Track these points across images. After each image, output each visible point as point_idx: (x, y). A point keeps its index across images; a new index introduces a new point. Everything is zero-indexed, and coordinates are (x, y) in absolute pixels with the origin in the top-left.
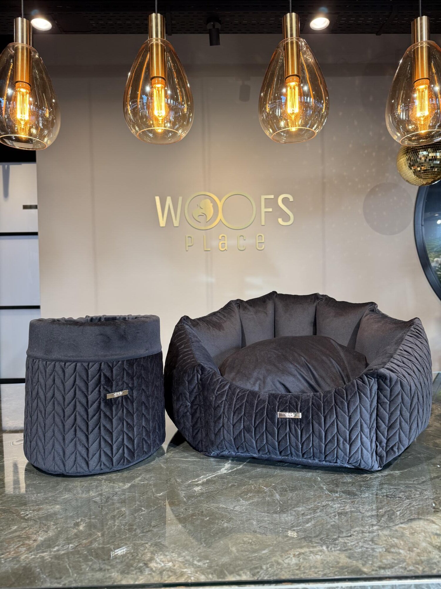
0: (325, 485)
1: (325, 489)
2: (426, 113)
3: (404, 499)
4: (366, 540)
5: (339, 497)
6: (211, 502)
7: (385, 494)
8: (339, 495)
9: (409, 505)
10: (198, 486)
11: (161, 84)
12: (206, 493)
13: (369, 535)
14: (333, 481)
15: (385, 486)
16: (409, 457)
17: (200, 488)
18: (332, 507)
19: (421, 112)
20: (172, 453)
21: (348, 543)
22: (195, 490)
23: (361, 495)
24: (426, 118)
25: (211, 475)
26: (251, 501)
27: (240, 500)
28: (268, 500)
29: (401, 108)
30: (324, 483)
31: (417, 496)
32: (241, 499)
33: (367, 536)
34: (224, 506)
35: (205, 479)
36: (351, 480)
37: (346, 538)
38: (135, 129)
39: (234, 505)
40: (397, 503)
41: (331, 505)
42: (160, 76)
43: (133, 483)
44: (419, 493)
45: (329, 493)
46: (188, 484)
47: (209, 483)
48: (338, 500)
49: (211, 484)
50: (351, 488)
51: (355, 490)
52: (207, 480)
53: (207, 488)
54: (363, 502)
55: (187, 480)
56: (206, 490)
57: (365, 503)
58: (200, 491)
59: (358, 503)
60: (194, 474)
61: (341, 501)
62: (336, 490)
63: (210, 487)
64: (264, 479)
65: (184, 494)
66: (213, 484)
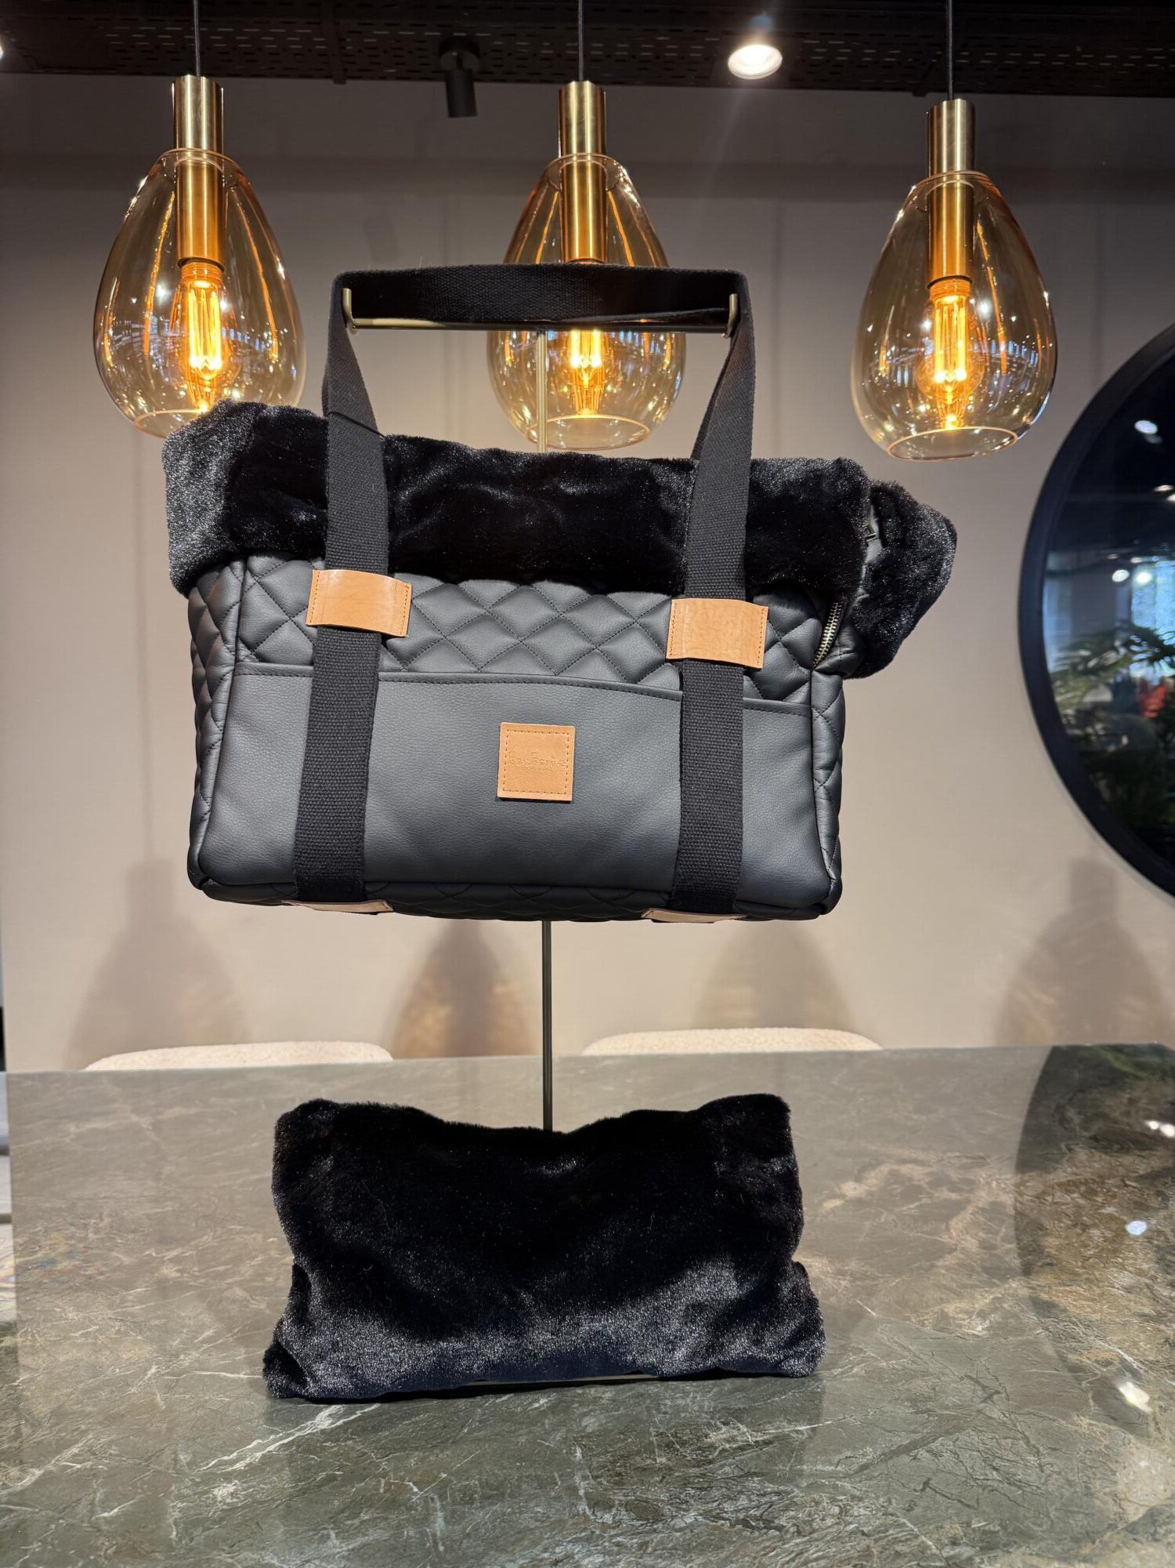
0: (584, 1478)
1: (581, 1492)
2: (961, 374)
3: (788, 1536)
5: (610, 1527)
6: (243, 1544)
7: (741, 1516)
8: (614, 1516)
9: (793, 1560)
10: (230, 1482)
11: (209, 279)
12: (243, 1507)
14: (614, 1462)
15: (754, 1483)
16: (855, 1370)
17: (231, 1488)
19: (946, 372)
20: (203, 1353)
22: (215, 1497)
23: (673, 1517)
24: (959, 389)
25: (281, 1439)
26: (360, 1541)
27: (328, 1537)
28: (409, 1537)
29: (887, 358)
30: (588, 1473)
31: (829, 1521)
32: (333, 1534)
34: (275, 1562)
35: (259, 1455)
36: (664, 1460)
38: (136, 405)
39: (304, 1557)
40: (764, 1549)
41: (576, 1557)
42: (206, 255)
43: (50, 1467)
44: (837, 1510)
45: (587, 1510)
46: (205, 1474)
47: (264, 1469)
48: (604, 1537)
49: (269, 1472)
50: (655, 1491)
51: (663, 1501)
52: (264, 1456)
53: (253, 1487)
54: (670, 1545)
55: (207, 1459)
56: (246, 1495)
57: (676, 1549)
58: (229, 1501)
59: (655, 1550)
60: (236, 1435)
61: (610, 1541)
62: (610, 1499)
63: (261, 1486)
64: (424, 1452)
65: (181, 1510)
66: (274, 1474)
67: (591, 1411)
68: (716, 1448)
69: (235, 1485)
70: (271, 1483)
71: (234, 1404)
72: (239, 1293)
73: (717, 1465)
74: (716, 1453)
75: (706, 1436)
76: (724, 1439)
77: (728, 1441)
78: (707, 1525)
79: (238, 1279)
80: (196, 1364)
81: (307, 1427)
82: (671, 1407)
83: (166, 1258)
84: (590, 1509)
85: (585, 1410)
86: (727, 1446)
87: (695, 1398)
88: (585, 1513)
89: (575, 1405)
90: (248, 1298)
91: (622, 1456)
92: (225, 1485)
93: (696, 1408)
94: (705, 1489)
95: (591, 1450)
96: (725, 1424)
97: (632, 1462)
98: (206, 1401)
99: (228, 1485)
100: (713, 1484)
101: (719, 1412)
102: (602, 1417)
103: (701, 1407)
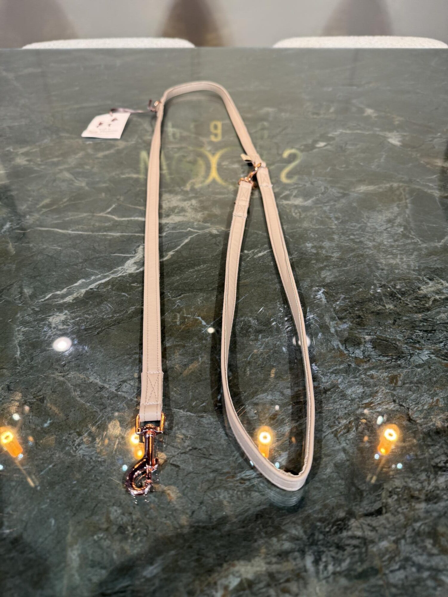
0: (332, 319)
1: (332, 330)
4: (418, 534)
5: (362, 361)
8: (364, 352)
10: (61, 312)
13: (427, 512)
14: (353, 307)
17: (62, 317)
18: (344, 396)
20: (43, 214)
21: (372, 542)
25: (100, 279)
30: (334, 314)
33: (422, 515)
34: (97, 381)
35: (83, 291)
37: (369, 520)
45: (340, 346)
46: (43, 305)
47: (87, 303)
48: (359, 370)
49: (91, 305)
50: (391, 332)
51: (399, 340)
52: (87, 292)
53: (80, 316)
54: (415, 379)
55: (44, 292)
56: (74, 323)
57: (421, 383)
58: (61, 327)
59: (404, 384)
60: (66, 275)
61: (365, 374)
62: (356, 337)
63: (86, 316)
64: (207, 294)
65: (24, 334)
66: (96, 306)
67: (326, 266)
68: (429, 298)
69: (65, 314)
70: (93, 314)
71: (64, 251)
72: (67, 175)
73: (434, 312)
74: (431, 303)
75: (419, 288)
76: (433, 292)
77: (437, 293)
78: (440, 363)
79: (66, 166)
80: (38, 223)
81: (118, 271)
82: (386, 265)
83: (20, 153)
84: (342, 344)
85: (321, 266)
86: (437, 297)
87: (402, 259)
88: (339, 348)
89: (313, 262)
90: (74, 179)
91: (358, 302)
92: (57, 314)
93: (405, 267)
94: (430, 332)
95: (332, 296)
96: (430, 280)
97: (367, 307)
98: (44, 249)
99: (61, 314)
100: (435, 328)
101: (423, 270)
102: (335, 270)
103: (409, 266)
